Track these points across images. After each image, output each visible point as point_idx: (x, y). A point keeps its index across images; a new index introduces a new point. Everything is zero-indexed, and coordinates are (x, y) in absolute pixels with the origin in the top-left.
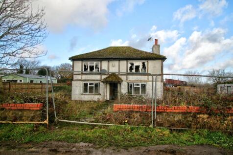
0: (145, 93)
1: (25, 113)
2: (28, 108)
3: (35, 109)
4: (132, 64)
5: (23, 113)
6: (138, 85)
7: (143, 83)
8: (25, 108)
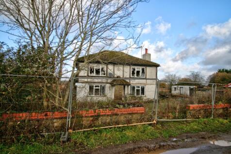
0: (144, 94)
1: (134, 116)
2: (136, 112)
3: (141, 112)
4: (134, 69)
5: (132, 116)
6: (139, 87)
7: (142, 85)
8: (133, 112)
